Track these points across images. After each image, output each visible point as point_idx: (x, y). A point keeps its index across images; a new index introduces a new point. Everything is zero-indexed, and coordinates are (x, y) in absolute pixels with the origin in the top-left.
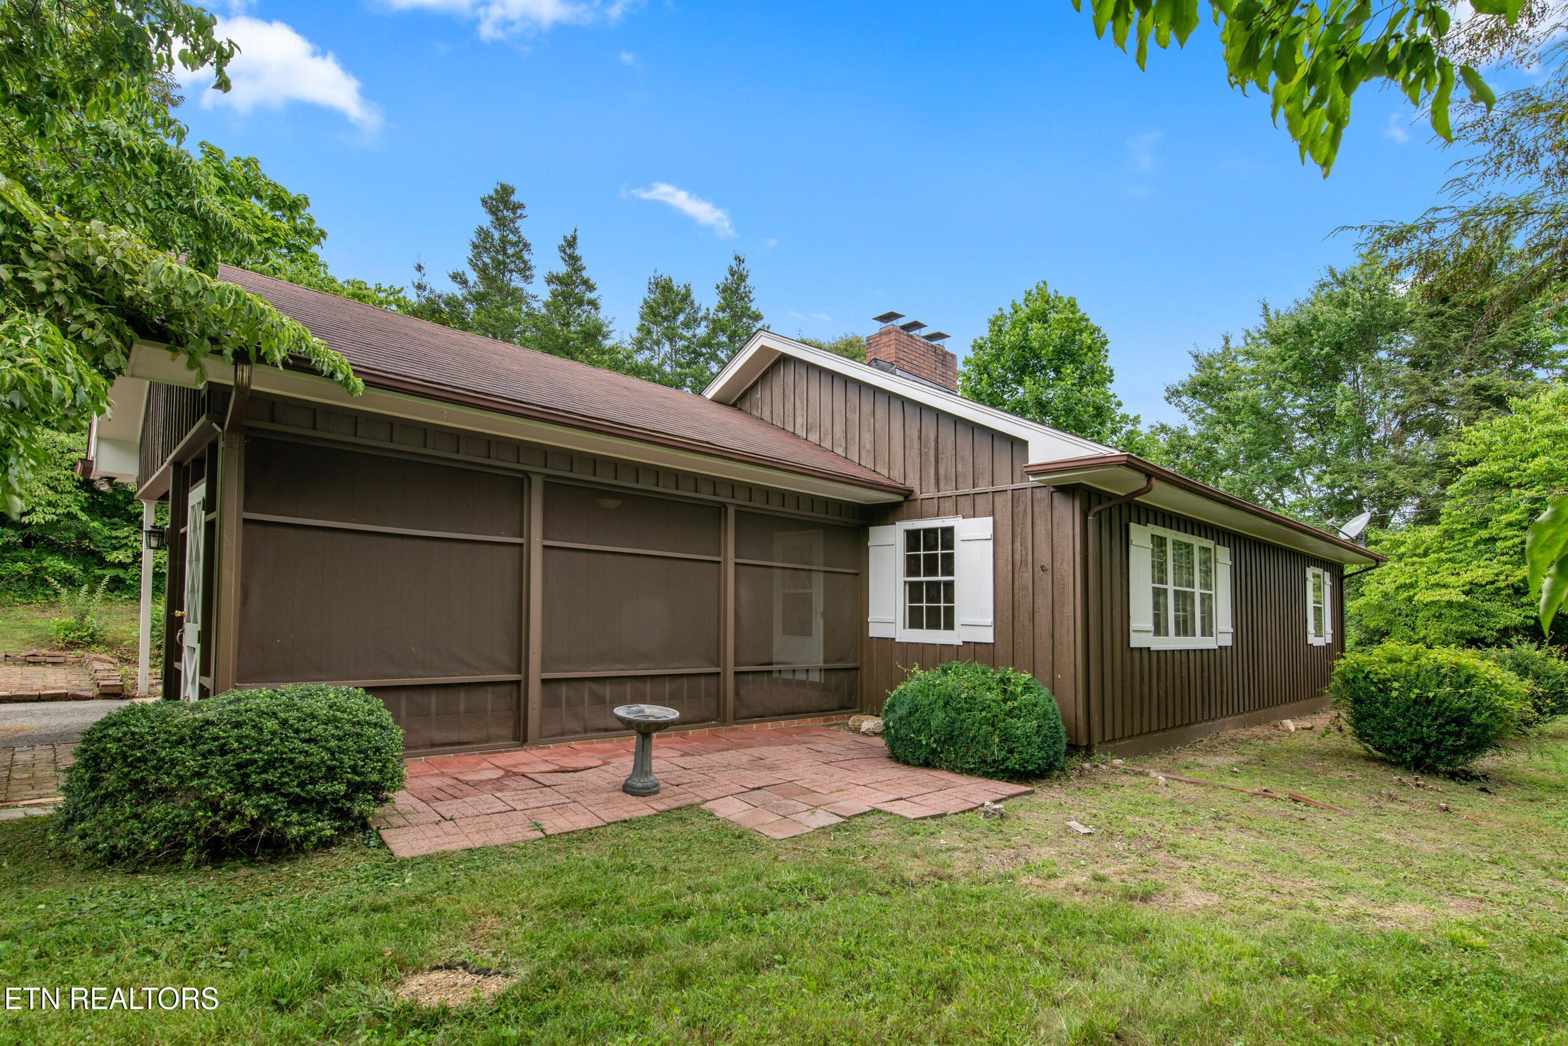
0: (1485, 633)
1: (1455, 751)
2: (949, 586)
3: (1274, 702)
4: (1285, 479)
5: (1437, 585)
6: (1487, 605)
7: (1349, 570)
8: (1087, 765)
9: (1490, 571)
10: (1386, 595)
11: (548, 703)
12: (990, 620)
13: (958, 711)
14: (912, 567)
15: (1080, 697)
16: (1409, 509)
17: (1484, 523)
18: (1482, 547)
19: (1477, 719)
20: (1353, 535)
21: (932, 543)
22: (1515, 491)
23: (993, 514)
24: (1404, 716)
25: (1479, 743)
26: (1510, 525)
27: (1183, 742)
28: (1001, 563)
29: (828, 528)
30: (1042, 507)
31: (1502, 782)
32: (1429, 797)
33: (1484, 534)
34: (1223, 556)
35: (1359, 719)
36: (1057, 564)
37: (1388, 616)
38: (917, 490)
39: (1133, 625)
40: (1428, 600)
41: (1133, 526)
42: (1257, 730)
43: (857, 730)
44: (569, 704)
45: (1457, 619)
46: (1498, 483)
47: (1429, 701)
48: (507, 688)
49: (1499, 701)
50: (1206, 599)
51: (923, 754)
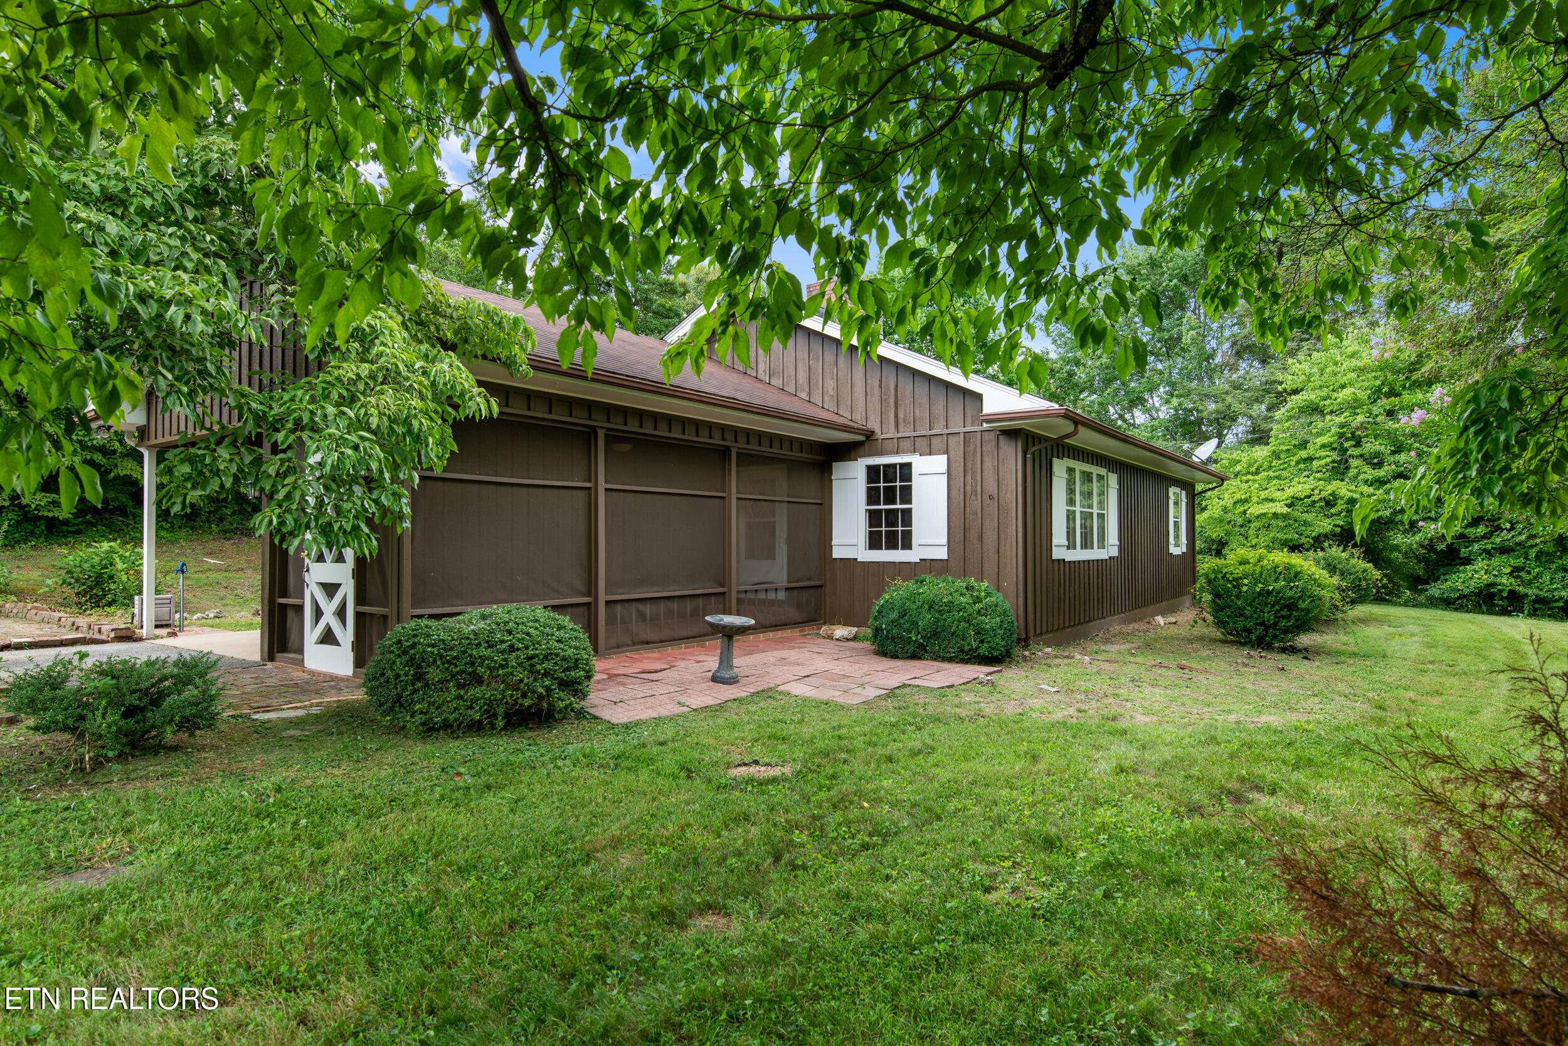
0: (1303, 540)
1: (1285, 632)
2: (908, 513)
3: (1145, 604)
4: (1137, 401)
5: (1267, 500)
6: (1305, 516)
7: (1199, 487)
8: (1027, 653)
9: (1307, 486)
10: (1225, 510)
11: (611, 620)
12: (944, 541)
13: (940, 612)
14: (872, 496)
15: (1021, 600)
16: (1241, 427)
17: (1304, 445)
18: (1302, 466)
19: (1302, 605)
20: (1204, 458)
21: (891, 476)
22: (1328, 417)
23: (947, 452)
24: (1251, 605)
25: (1304, 625)
26: (1323, 446)
27: (1085, 636)
28: (954, 493)
29: (793, 465)
30: (989, 447)
31: (1317, 653)
32: (1270, 663)
33: (1303, 454)
34: (1113, 479)
35: (1217, 610)
36: (1002, 494)
37: (1227, 527)
38: (877, 430)
39: (1055, 541)
40: (1258, 513)
41: (1055, 460)
42: (1136, 626)
43: (830, 637)
44: (623, 621)
45: (1283, 529)
46: (1314, 410)
47: (1269, 593)
48: (580, 610)
49: (1317, 591)
50: (1101, 516)
51: (911, 648)
